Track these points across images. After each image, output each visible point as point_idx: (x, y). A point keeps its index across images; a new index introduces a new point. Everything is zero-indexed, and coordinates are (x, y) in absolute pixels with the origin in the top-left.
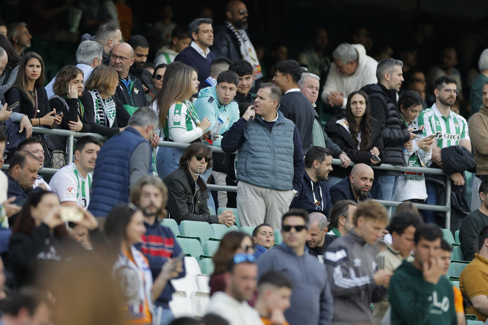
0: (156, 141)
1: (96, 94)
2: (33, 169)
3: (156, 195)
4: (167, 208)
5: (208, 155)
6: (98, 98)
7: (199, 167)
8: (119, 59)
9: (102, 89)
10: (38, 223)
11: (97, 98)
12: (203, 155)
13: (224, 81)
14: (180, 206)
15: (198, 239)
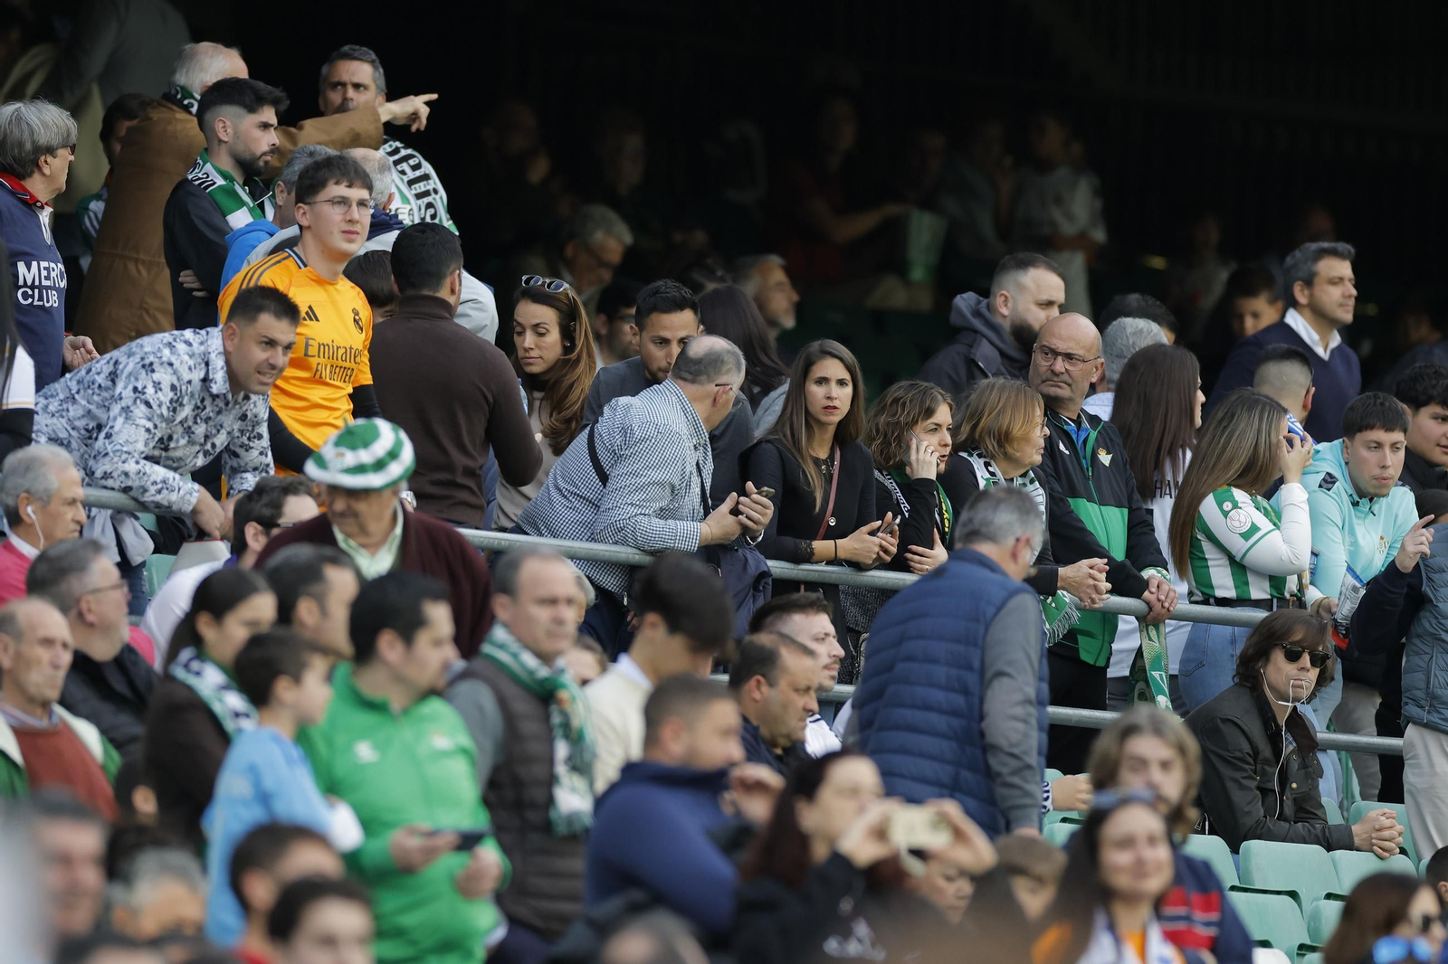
0: (1166, 605)
1: (987, 465)
2: (803, 683)
3: (1165, 765)
4: (1198, 802)
5: (1318, 644)
6: (993, 474)
7: (1292, 681)
8: (1063, 361)
9: (991, 444)
10: (820, 852)
11: (988, 476)
12: (1305, 644)
13: (1371, 427)
14: (1238, 796)
15: (1293, 895)
